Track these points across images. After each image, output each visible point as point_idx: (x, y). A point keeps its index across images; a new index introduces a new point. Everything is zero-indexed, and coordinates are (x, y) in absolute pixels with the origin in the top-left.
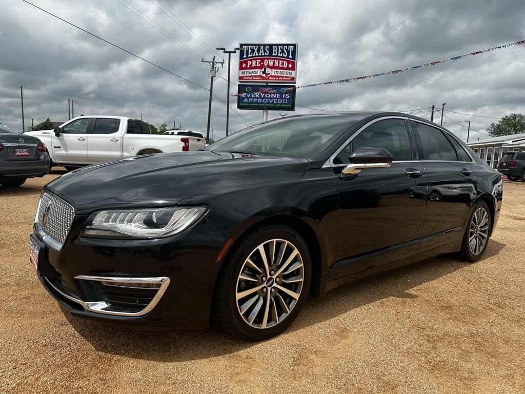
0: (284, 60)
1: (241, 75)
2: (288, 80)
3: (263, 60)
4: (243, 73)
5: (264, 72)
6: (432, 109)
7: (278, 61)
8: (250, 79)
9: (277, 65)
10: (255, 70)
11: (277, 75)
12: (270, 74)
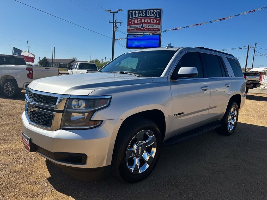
1: (129, 29)
2: (156, 31)
3: (141, 19)
4: (129, 27)
5: (142, 26)
6: (248, 47)
7: (150, 19)
8: (133, 31)
9: (150, 22)
10: (137, 25)
11: (149, 28)
12: (145, 27)
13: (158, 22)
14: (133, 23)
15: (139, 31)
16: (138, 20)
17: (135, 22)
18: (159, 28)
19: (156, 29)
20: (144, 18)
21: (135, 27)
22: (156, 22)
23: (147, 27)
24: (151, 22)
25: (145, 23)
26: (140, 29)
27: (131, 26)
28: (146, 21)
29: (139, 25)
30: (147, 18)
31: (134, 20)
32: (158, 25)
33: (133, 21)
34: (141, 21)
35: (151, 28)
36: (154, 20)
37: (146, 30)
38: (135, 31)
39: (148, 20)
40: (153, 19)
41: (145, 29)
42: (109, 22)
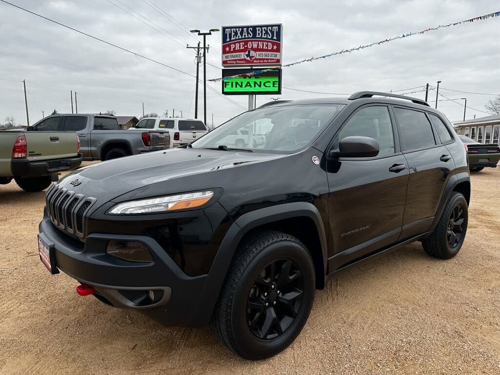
1: (225, 60)
2: (273, 62)
3: (246, 43)
4: (226, 57)
5: (248, 55)
6: (426, 87)
7: (262, 42)
8: (234, 63)
9: (261, 47)
10: (239, 53)
11: (261, 57)
12: (254, 56)
13: (275, 47)
14: (232, 50)
15: (244, 63)
16: (241, 44)
17: (235, 48)
18: (278, 58)
19: (273, 59)
20: (251, 41)
21: (237, 56)
22: (273, 47)
23: (258, 57)
25: (252, 49)
26: (244, 60)
27: (229, 54)
28: (255, 46)
29: (243, 53)
30: (256, 41)
31: (235, 43)
32: (275, 53)
33: (232, 45)
34: (246, 46)
35: (264, 57)
36: (269, 43)
37: (256, 62)
38: (236, 63)
39: (258, 43)
40: (267, 43)
42: (187, 47)
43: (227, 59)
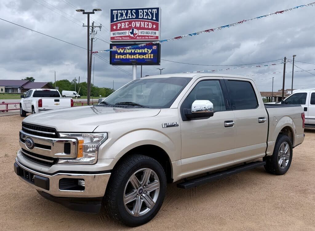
0: (148, 22)
1: (112, 36)
2: (153, 39)
3: (130, 23)
4: (114, 34)
5: (132, 33)
6: (284, 60)
7: (143, 22)
8: (120, 39)
9: (143, 27)
10: (124, 31)
11: (143, 35)
12: (137, 34)
13: (154, 26)
14: (118, 28)
15: (128, 39)
16: (126, 23)
17: (121, 26)
18: (157, 35)
19: (153, 36)
20: (135, 21)
21: (123, 33)
22: (153, 26)
23: (140, 34)
24: (146, 27)
25: (136, 27)
26: (129, 36)
27: (116, 32)
28: (138, 25)
29: (127, 31)
30: (139, 21)
31: (121, 23)
32: (155, 31)
33: (118, 24)
34: (130, 25)
35: (145, 35)
36: (149, 23)
37: (139, 38)
38: (122, 39)
39: (140, 23)
40: (147, 23)
41: (137, 36)
42: (83, 26)
43: (115, 36)
